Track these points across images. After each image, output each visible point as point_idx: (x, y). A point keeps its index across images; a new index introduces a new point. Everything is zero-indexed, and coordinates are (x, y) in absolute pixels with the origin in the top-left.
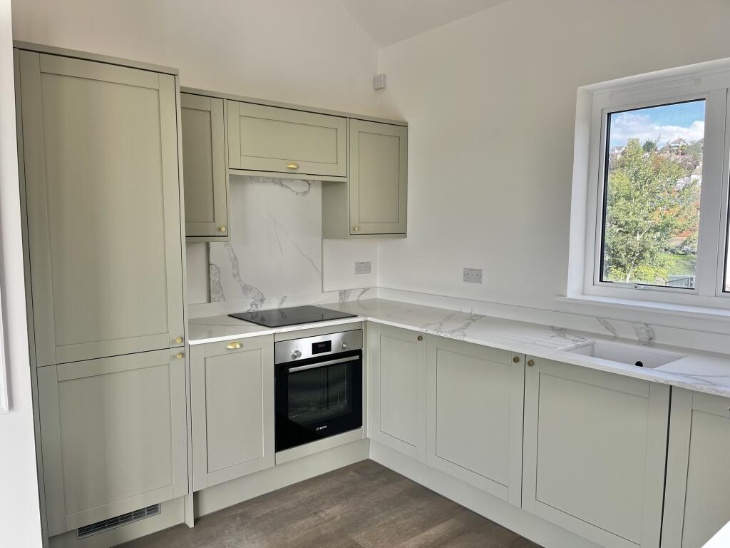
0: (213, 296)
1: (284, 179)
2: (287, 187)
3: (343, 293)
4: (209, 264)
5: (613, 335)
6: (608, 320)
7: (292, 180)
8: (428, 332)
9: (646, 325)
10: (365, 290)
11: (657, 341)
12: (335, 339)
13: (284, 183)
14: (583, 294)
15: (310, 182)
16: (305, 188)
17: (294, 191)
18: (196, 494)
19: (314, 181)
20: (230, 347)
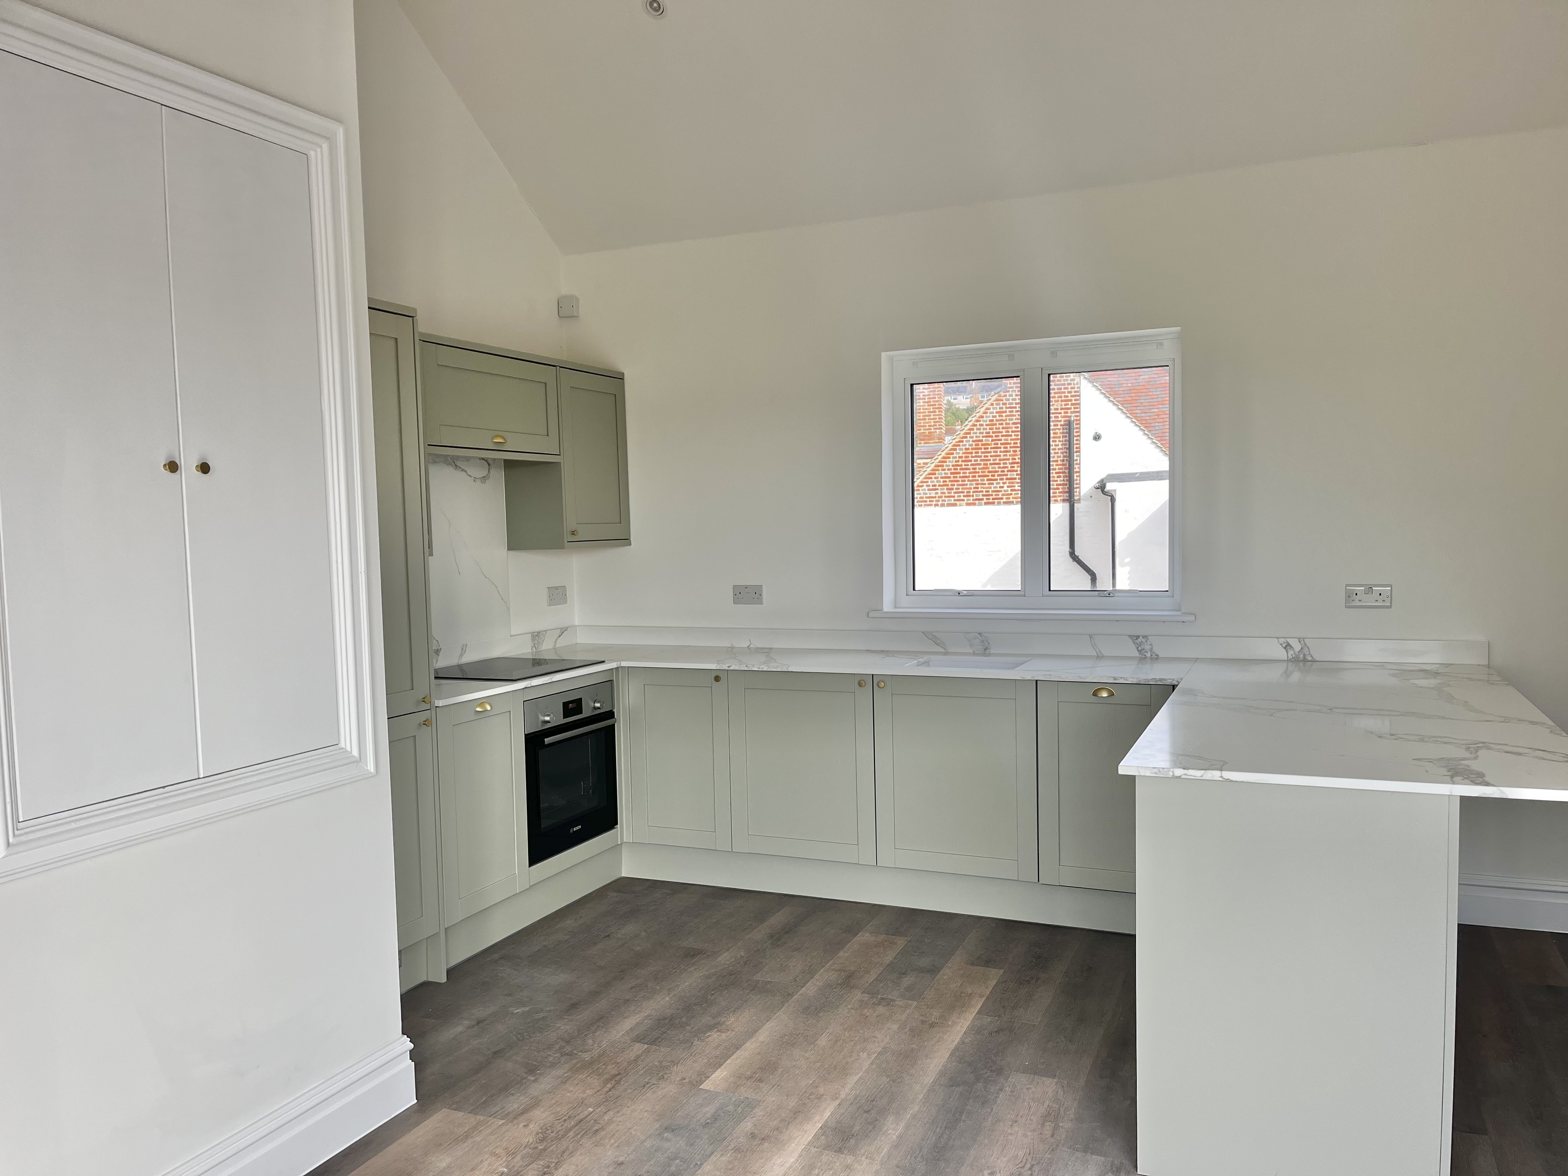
1: (458, 458)
2: (463, 470)
3: (536, 636)
5: (944, 651)
6: (934, 634)
7: (467, 459)
8: (731, 668)
9: (980, 634)
10: (563, 631)
11: (992, 651)
13: (459, 463)
14: (896, 607)
15: (489, 462)
16: (484, 473)
17: (471, 476)
18: (446, 932)
19: (494, 459)
20: (478, 709)
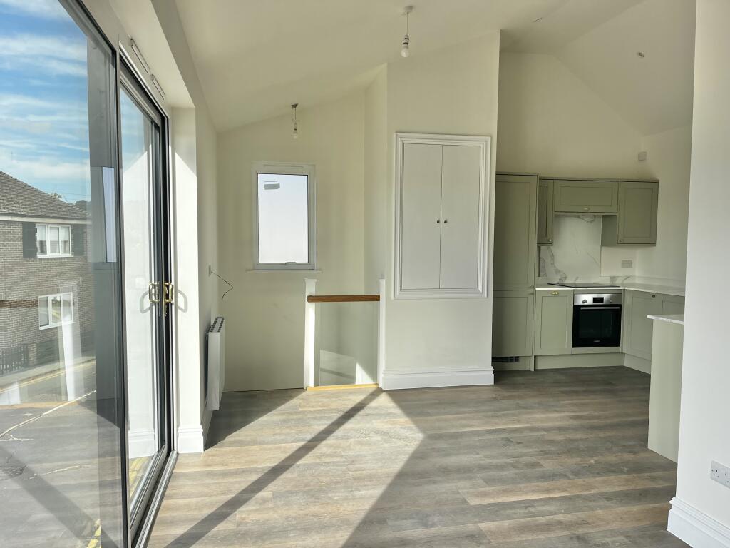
0: (541, 273)
1: (581, 216)
2: (582, 219)
3: (613, 278)
4: (540, 258)
7: (585, 215)
8: (658, 293)
10: (627, 278)
12: (606, 296)
15: (595, 216)
16: (593, 220)
17: (586, 221)
18: (535, 357)
19: (598, 216)
20: (553, 293)
